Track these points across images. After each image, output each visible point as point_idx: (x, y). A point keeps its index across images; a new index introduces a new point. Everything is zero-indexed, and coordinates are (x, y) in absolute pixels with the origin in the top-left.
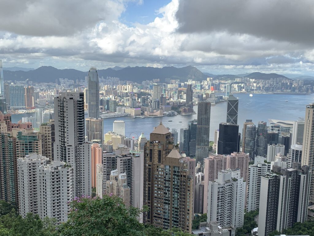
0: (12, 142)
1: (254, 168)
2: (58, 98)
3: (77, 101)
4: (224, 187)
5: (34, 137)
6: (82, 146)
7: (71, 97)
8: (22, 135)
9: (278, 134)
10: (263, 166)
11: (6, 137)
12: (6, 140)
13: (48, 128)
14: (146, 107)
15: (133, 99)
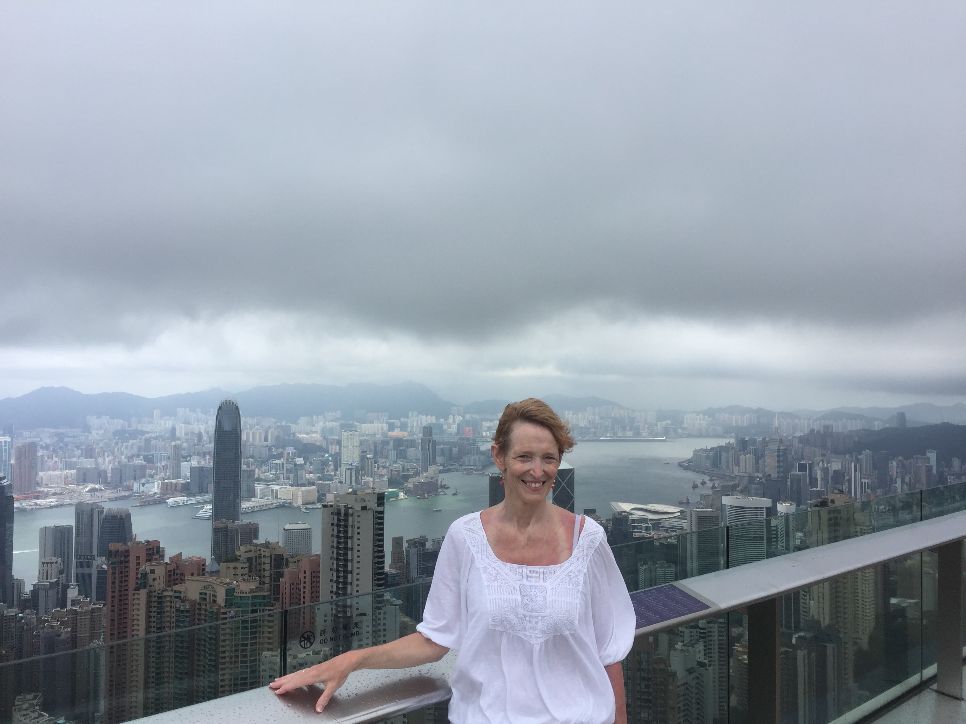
0: (187, 611)
1: (692, 630)
2: (331, 506)
3: (376, 512)
4: (687, 683)
5: (264, 597)
6: (382, 613)
7: (364, 504)
8: (235, 594)
10: (709, 625)
11: (168, 599)
12: (167, 606)
13: (242, 568)
14: (327, 482)
15: (296, 465)
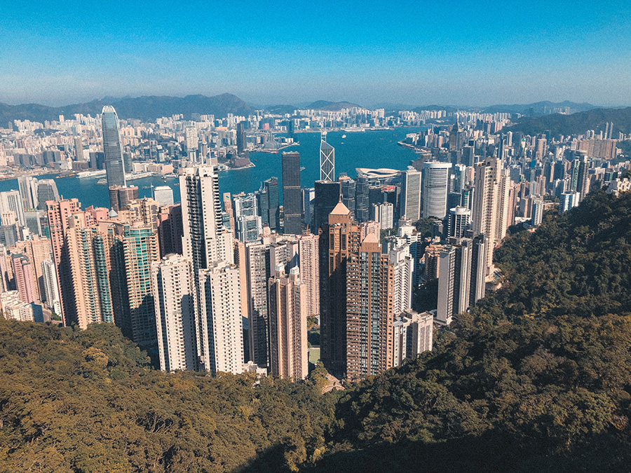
0: (102, 240)
3: (213, 178)
5: (148, 231)
6: (222, 237)
7: (205, 173)
8: (130, 229)
9: (380, 190)
11: (89, 233)
13: (132, 214)
14: (179, 160)
15: (157, 150)
